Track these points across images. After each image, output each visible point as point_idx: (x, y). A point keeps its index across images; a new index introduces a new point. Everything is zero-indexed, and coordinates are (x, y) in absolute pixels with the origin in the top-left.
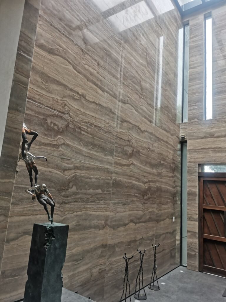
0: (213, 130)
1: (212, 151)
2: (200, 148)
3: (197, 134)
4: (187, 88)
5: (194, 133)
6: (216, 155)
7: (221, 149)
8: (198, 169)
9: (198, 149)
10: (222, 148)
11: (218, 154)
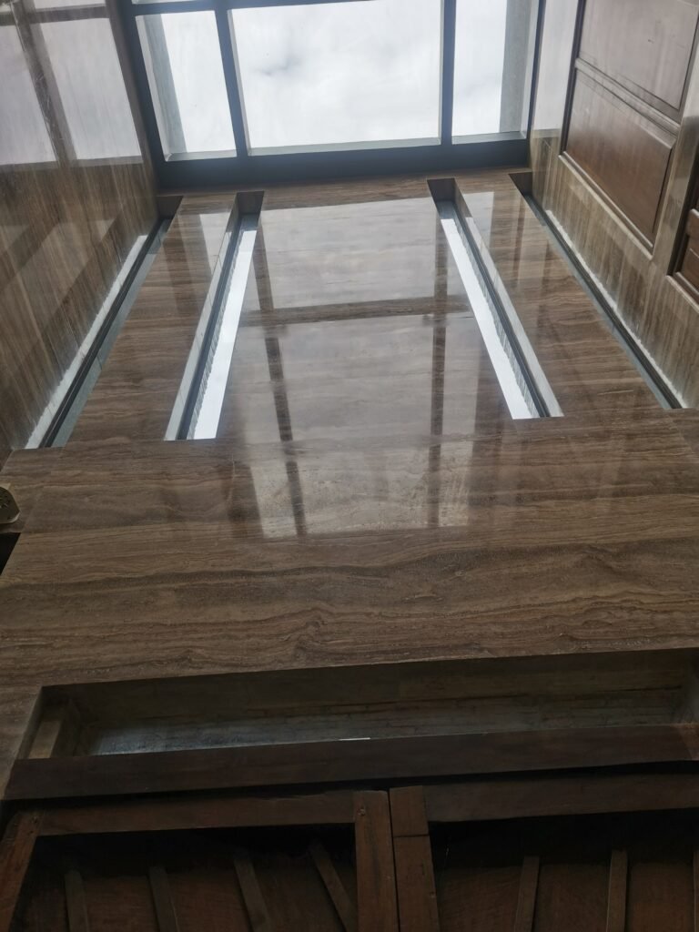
0: (207, 484)
1: (179, 591)
2: (98, 576)
3: (105, 502)
4: (116, 335)
5: (88, 494)
6: (200, 619)
7: (243, 580)
8: (22, 730)
9: (79, 585)
10: (250, 574)
11: (214, 613)
